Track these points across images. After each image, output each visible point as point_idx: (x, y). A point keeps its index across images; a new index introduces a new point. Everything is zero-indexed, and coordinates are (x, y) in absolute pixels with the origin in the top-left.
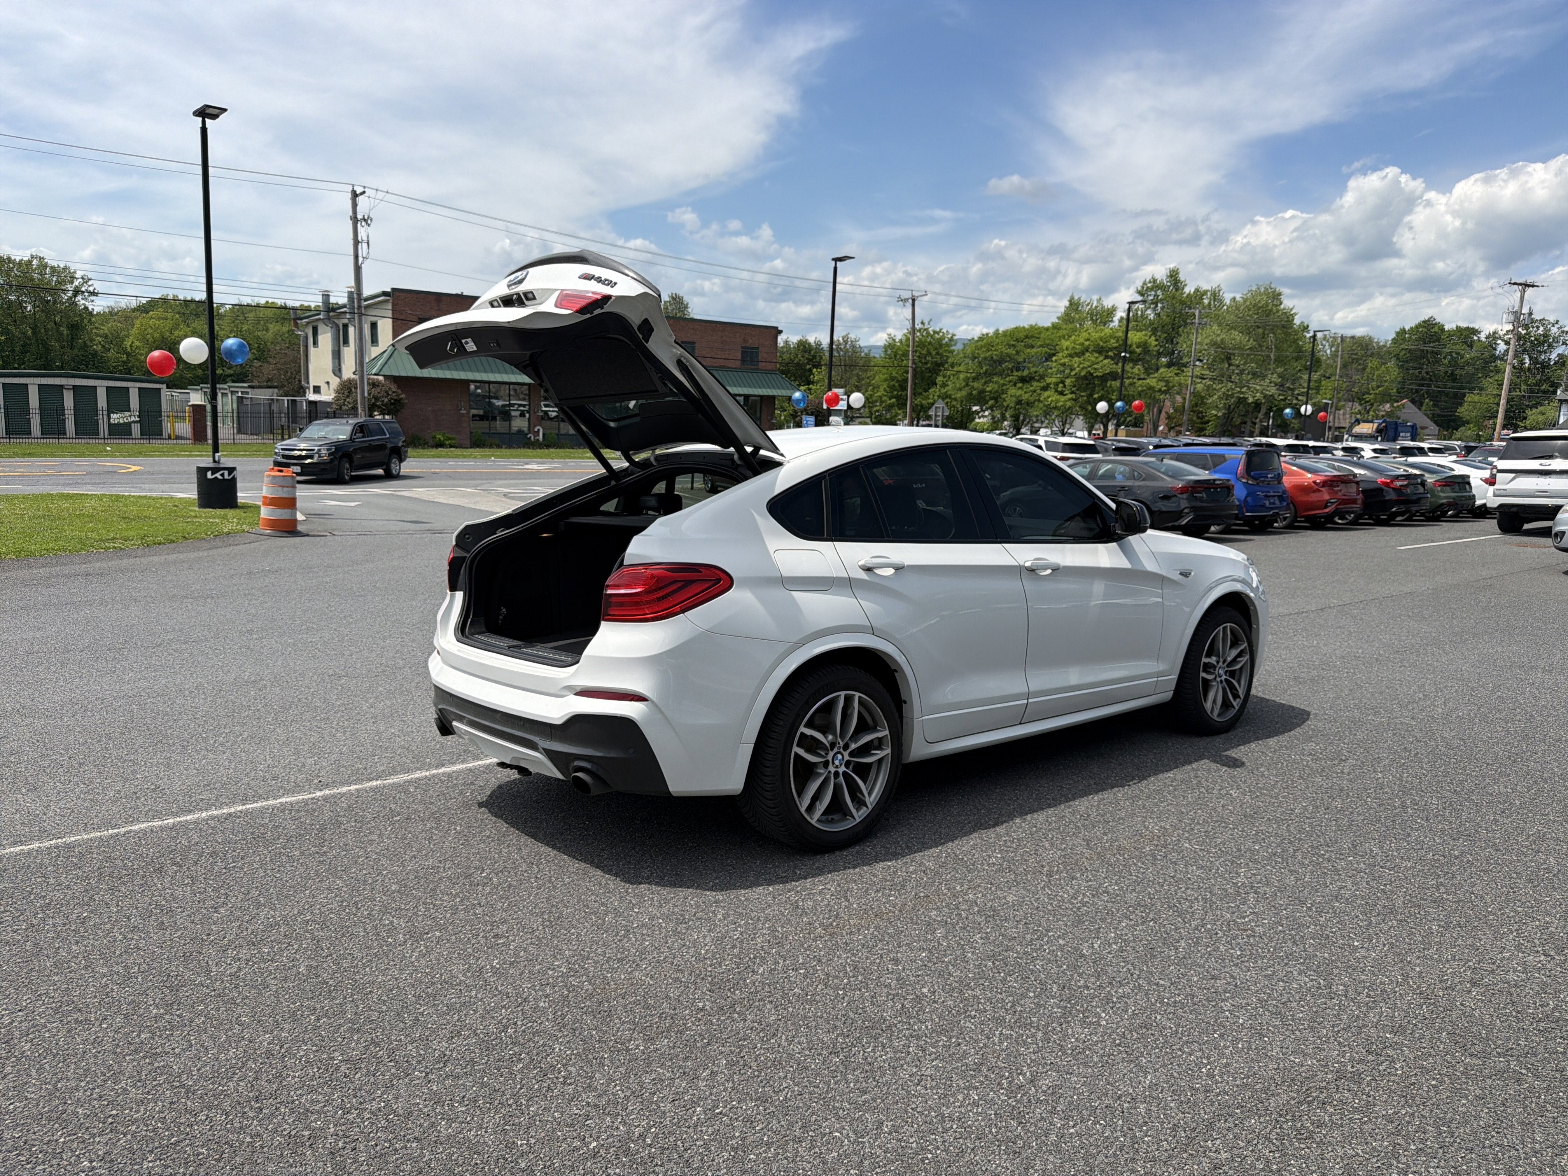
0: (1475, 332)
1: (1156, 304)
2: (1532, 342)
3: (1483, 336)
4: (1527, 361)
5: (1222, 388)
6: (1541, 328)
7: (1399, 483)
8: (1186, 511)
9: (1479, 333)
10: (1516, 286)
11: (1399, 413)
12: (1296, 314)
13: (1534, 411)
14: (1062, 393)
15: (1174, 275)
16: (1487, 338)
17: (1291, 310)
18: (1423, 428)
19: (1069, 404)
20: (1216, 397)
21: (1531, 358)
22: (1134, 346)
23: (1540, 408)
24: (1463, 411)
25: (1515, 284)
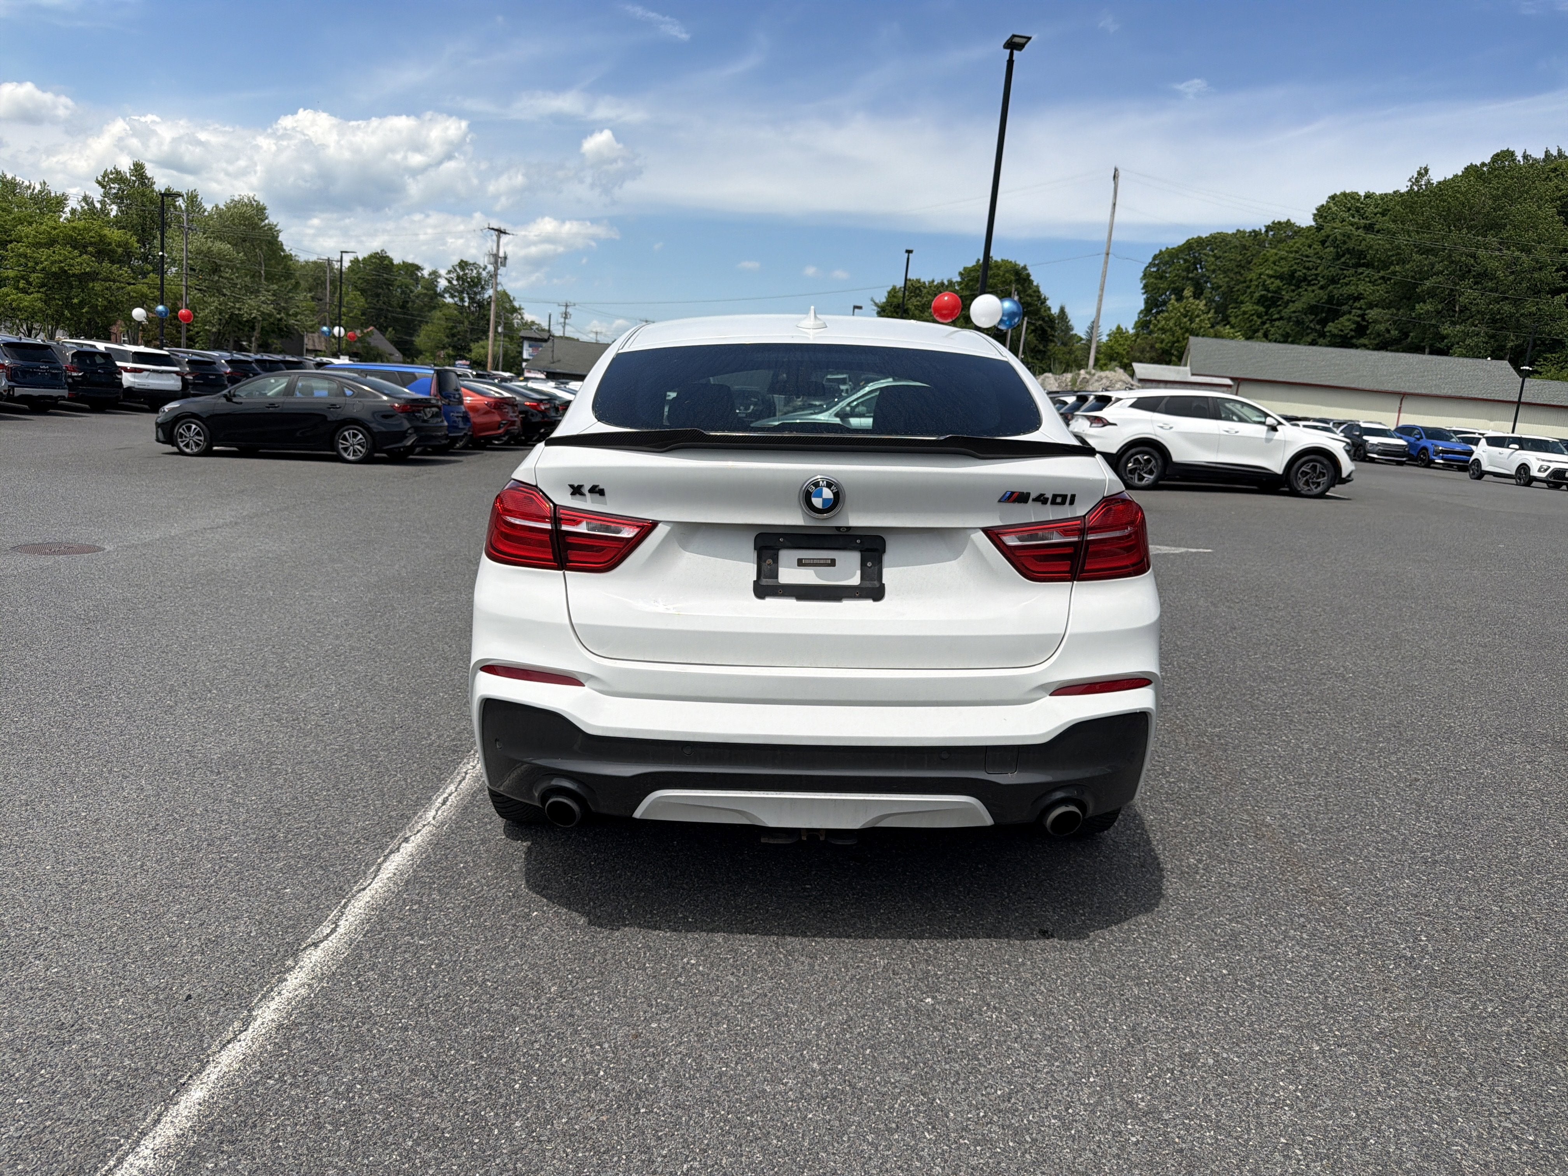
1: (122, 198)
2: (468, 282)
3: (426, 273)
4: (467, 299)
6: (475, 271)
7: (543, 407)
8: (409, 431)
10: (493, 232)
11: (368, 339)
13: (477, 344)
15: (138, 169)
17: (276, 226)
21: (470, 298)
22: (114, 244)
23: (481, 343)
25: (493, 229)
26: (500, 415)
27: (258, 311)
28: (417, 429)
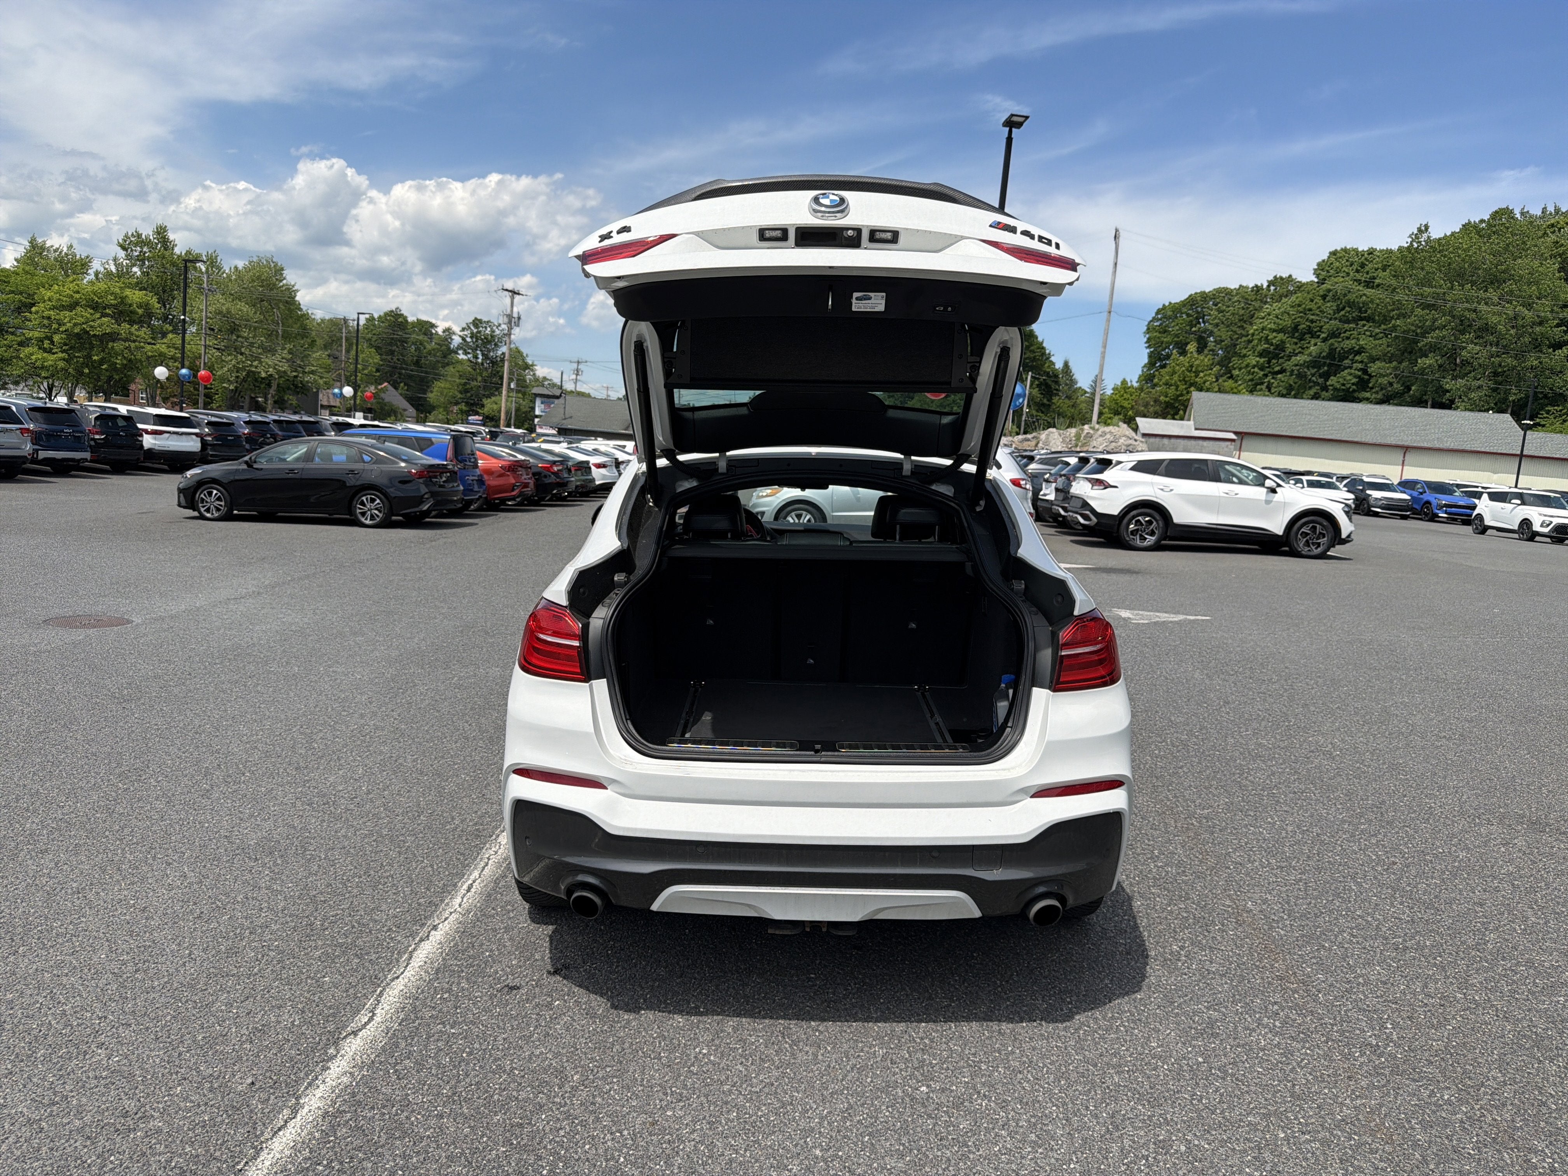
0: (433, 326)
1: (143, 261)
2: (482, 340)
3: (440, 330)
4: (480, 356)
5: (231, 360)
6: (489, 329)
7: (555, 469)
8: (426, 496)
9: (436, 327)
10: (507, 293)
11: (382, 395)
12: (297, 291)
13: (489, 400)
14: (50, 351)
15: (161, 232)
16: (444, 332)
17: (293, 286)
18: (405, 410)
19: (61, 364)
20: (226, 369)
21: (483, 355)
22: (135, 306)
23: (493, 398)
24: (432, 396)
25: (507, 290)
26: (514, 478)
27: (275, 369)
28: (433, 494)
